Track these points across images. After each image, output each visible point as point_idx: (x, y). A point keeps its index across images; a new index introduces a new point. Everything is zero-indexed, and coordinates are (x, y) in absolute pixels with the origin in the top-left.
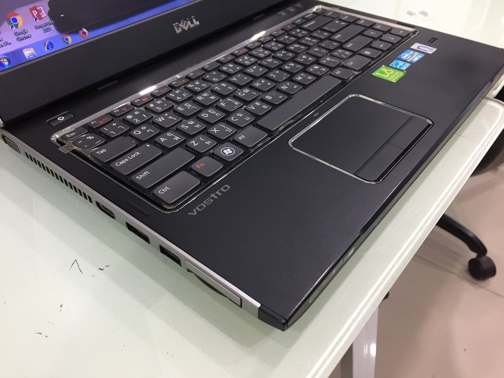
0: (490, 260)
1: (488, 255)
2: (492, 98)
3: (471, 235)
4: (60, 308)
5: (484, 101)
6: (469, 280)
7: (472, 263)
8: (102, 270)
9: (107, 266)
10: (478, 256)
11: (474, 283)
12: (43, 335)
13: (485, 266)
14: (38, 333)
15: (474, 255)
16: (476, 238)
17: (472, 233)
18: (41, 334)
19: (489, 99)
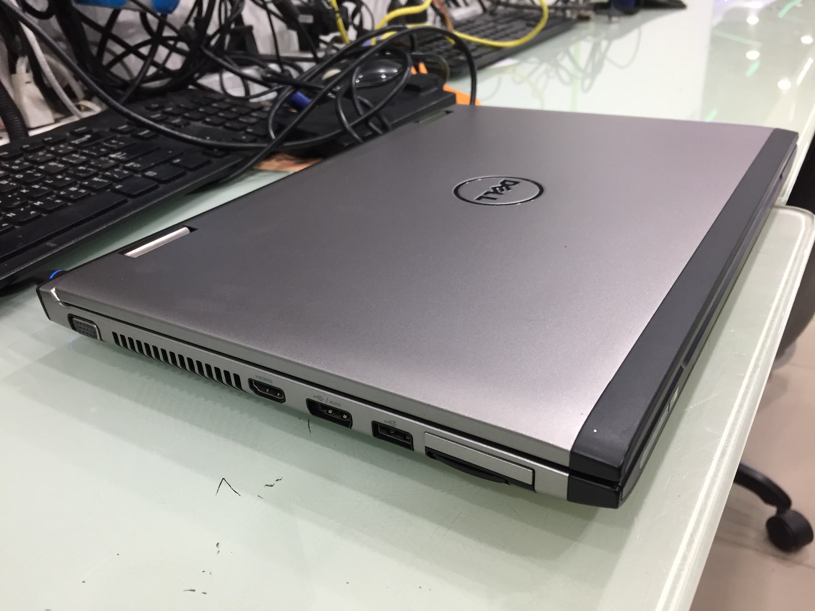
0: (798, 516)
1: (795, 506)
2: (784, 205)
3: (759, 478)
4: (217, 549)
5: (774, 210)
6: (773, 556)
7: (772, 524)
8: (272, 486)
9: (277, 480)
10: (778, 512)
11: (784, 559)
12: (198, 592)
13: (793, 526)
14: (189, 590)
15: (771, 511)
16: (769, 482)
17: (761, 475)
18: (194, 591)
19: (779, 207)
